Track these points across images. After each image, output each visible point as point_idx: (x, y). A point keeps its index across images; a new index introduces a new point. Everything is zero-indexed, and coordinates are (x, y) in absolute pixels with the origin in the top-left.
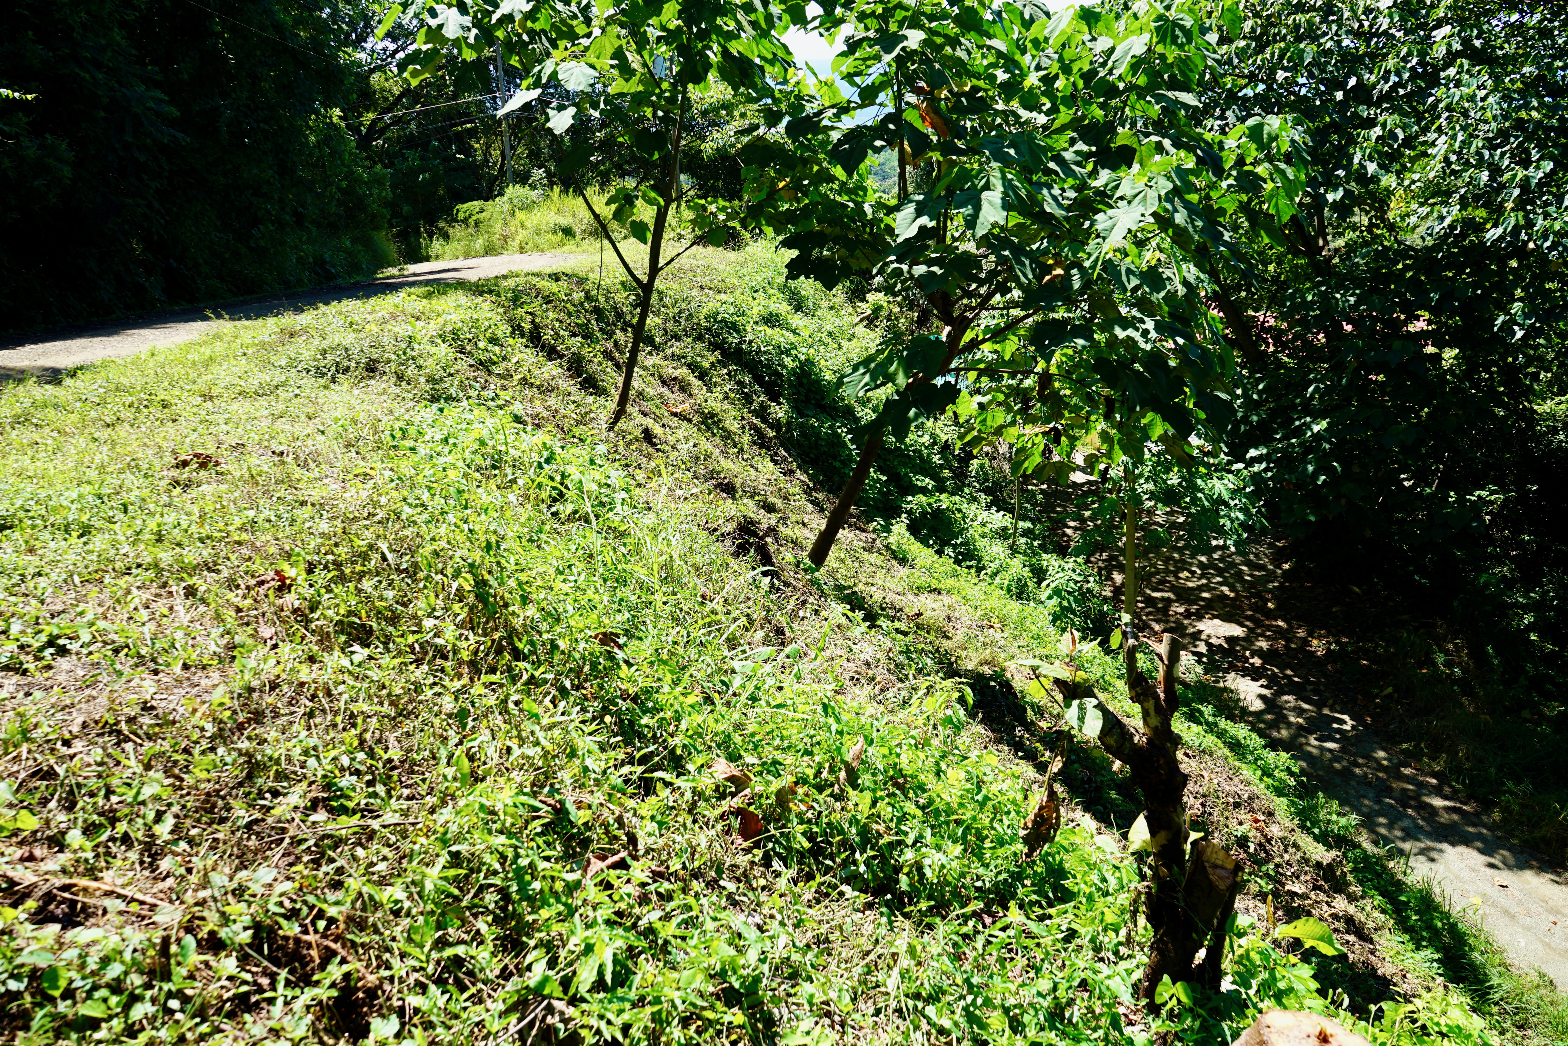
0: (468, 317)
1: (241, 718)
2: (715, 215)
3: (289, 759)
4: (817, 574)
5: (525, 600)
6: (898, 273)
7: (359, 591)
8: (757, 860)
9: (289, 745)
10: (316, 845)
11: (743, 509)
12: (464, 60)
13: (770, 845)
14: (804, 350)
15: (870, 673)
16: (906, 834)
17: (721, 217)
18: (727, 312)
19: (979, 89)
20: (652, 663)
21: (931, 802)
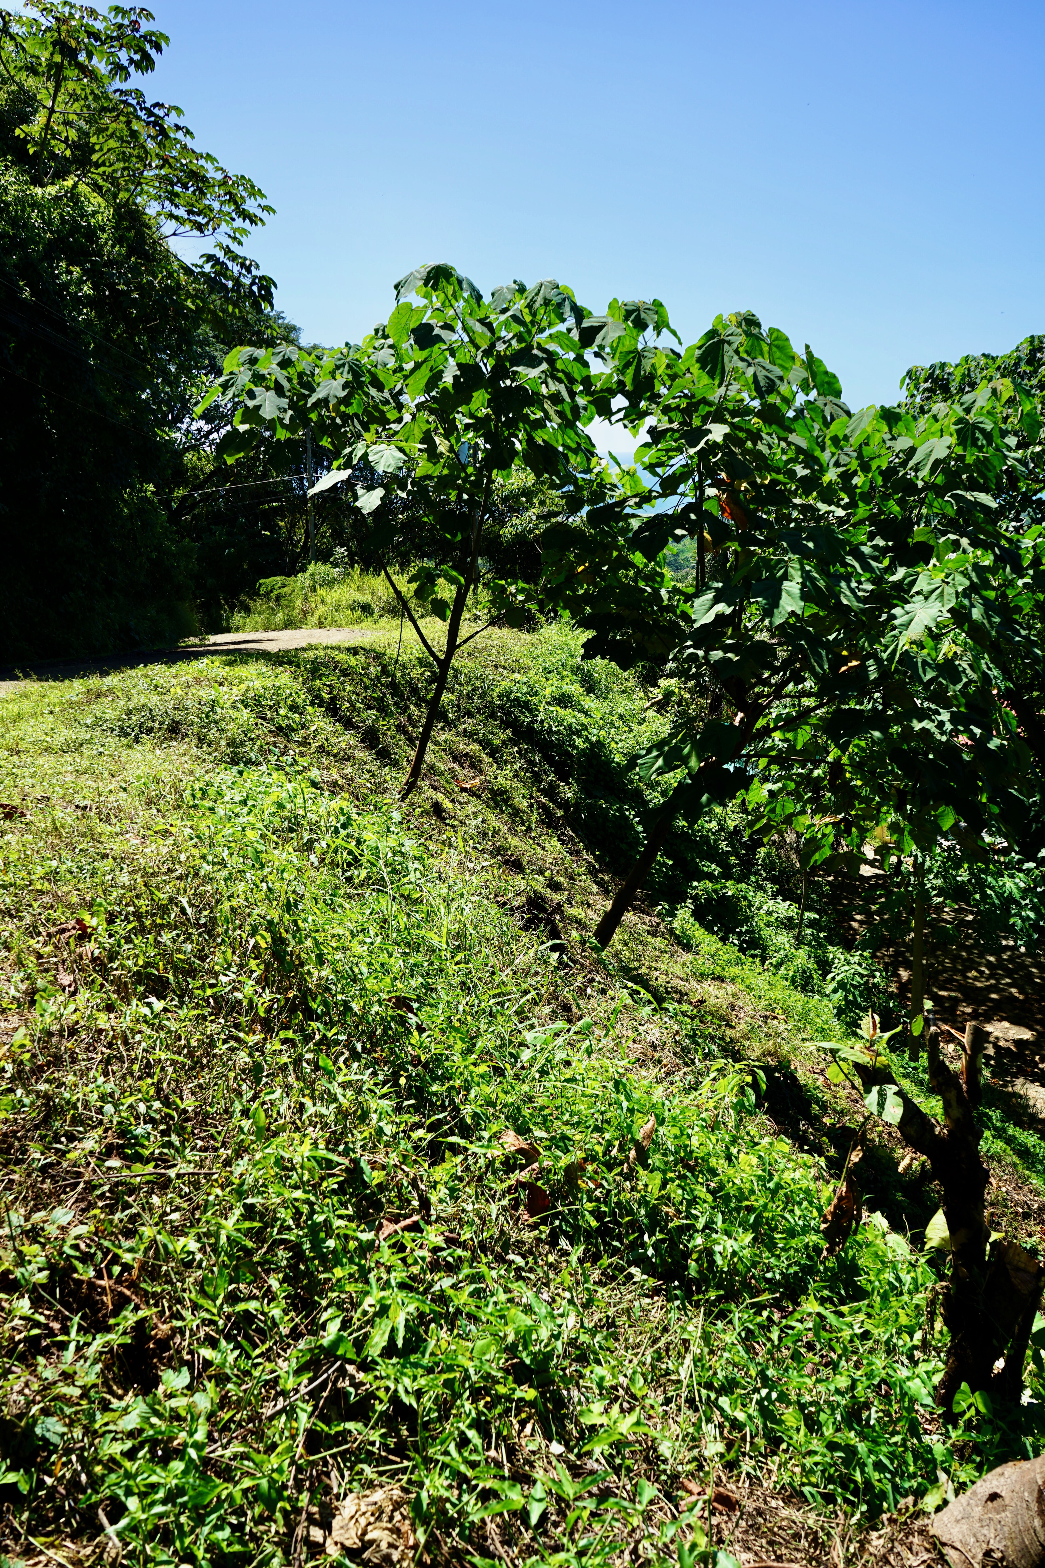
0: (270, 684)
1: (41, 1060)
2: (514, 595)
3: (86, 1105)
4: (603, 954)
5: (321, 960)
6: (693, 658)
7: (157, 943)
8: (543, 1236)
9: (88, 1089)
10: (110, 1191)
11: (534, 883)
12: (279, 440)
13: (557, 1223)
14: (595, 732)
15: (657, 1055)
16: (696, 1218)
17: (521, 597)
18: (520, 692)
19: (778, 483)
20: (443, 1031)
21: (721, 1187)
